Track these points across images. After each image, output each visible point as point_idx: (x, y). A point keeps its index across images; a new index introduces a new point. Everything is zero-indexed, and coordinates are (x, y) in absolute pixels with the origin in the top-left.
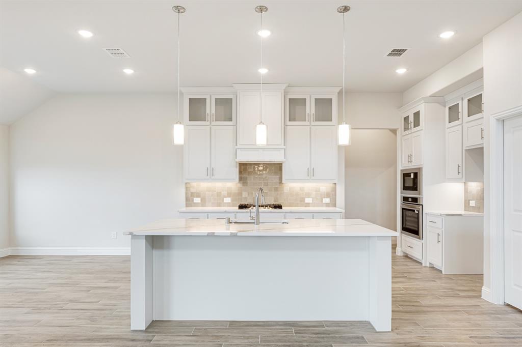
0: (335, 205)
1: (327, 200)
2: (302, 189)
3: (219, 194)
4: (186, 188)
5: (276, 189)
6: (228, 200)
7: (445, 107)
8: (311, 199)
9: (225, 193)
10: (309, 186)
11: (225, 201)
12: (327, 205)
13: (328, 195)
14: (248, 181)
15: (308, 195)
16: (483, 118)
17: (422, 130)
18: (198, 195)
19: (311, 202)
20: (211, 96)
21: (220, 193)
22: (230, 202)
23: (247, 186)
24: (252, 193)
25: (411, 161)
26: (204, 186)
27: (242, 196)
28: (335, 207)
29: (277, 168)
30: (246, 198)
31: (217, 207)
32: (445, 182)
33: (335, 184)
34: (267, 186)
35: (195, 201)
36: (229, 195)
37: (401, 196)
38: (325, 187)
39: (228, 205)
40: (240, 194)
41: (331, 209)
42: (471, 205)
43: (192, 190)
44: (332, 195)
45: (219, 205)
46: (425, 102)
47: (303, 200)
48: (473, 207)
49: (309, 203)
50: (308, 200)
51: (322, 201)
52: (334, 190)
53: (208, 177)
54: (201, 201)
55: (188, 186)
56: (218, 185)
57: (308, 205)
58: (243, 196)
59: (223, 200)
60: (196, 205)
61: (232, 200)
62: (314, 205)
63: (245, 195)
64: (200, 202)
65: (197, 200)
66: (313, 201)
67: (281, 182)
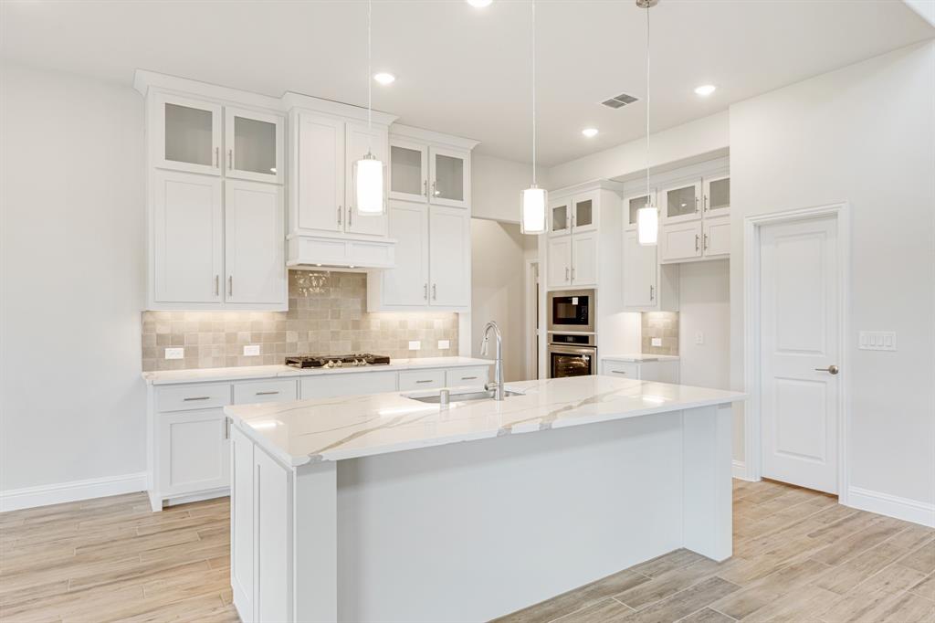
0: (457, 353)
1: (444, 344)
2: (403, 324)
3: (231, 338)
4: (145, 325)
5: (356, 325)
6: (253, 350)
7: (622, 198)
8: (419, 342)
9: (247, 335)
10: (415, 318)
11: (246, 354)
12: (446, 353)
13: (446, 336)
14: (299, 308)
15: (415, 336)
16: (728, 215)
17: (595, 230)
18: (177, 341)
19: (419, 348)
20: (224, 109)
21: (235, 334)
22: (258, 353)
23: (297, 318)
24: (307, 335)
25: (572, 279)
26: (192, 318)
27: (285, 340)
28: (457, 355)
29: (357, 282)
30: (294, 345)
31: (227, 366)
32: (622, 311)
33: (457, 314)
34: (339, 318)
35: (168, 356)
36: (256, 338)
37: (549, 334)
38: (440, 320)
39: (254, 361)
40: (280, 335)
41: (451, 360)
42: (653, 344)
43: (161, 330)
44: (452, 334)
45: (232, 362)
46: (602, 188)
47: (404, 345)
48: (659, 347)
49: (415, 351)
50: (414, 345)
51: (437, 345)
52: (456, 324)
53: (220, 298)
54: (186, 355)
55: (149, 318)
56: (230, 317)
57: (413, 354)
58: (288, 341)
59: (242, 351)
60: (173, 364)
61: (263, 350)
62: (424, 353)
63: (291, 337)
64: (181, 356)
65: (174, 353)
66: (421, 346)
67: (364, 311)
